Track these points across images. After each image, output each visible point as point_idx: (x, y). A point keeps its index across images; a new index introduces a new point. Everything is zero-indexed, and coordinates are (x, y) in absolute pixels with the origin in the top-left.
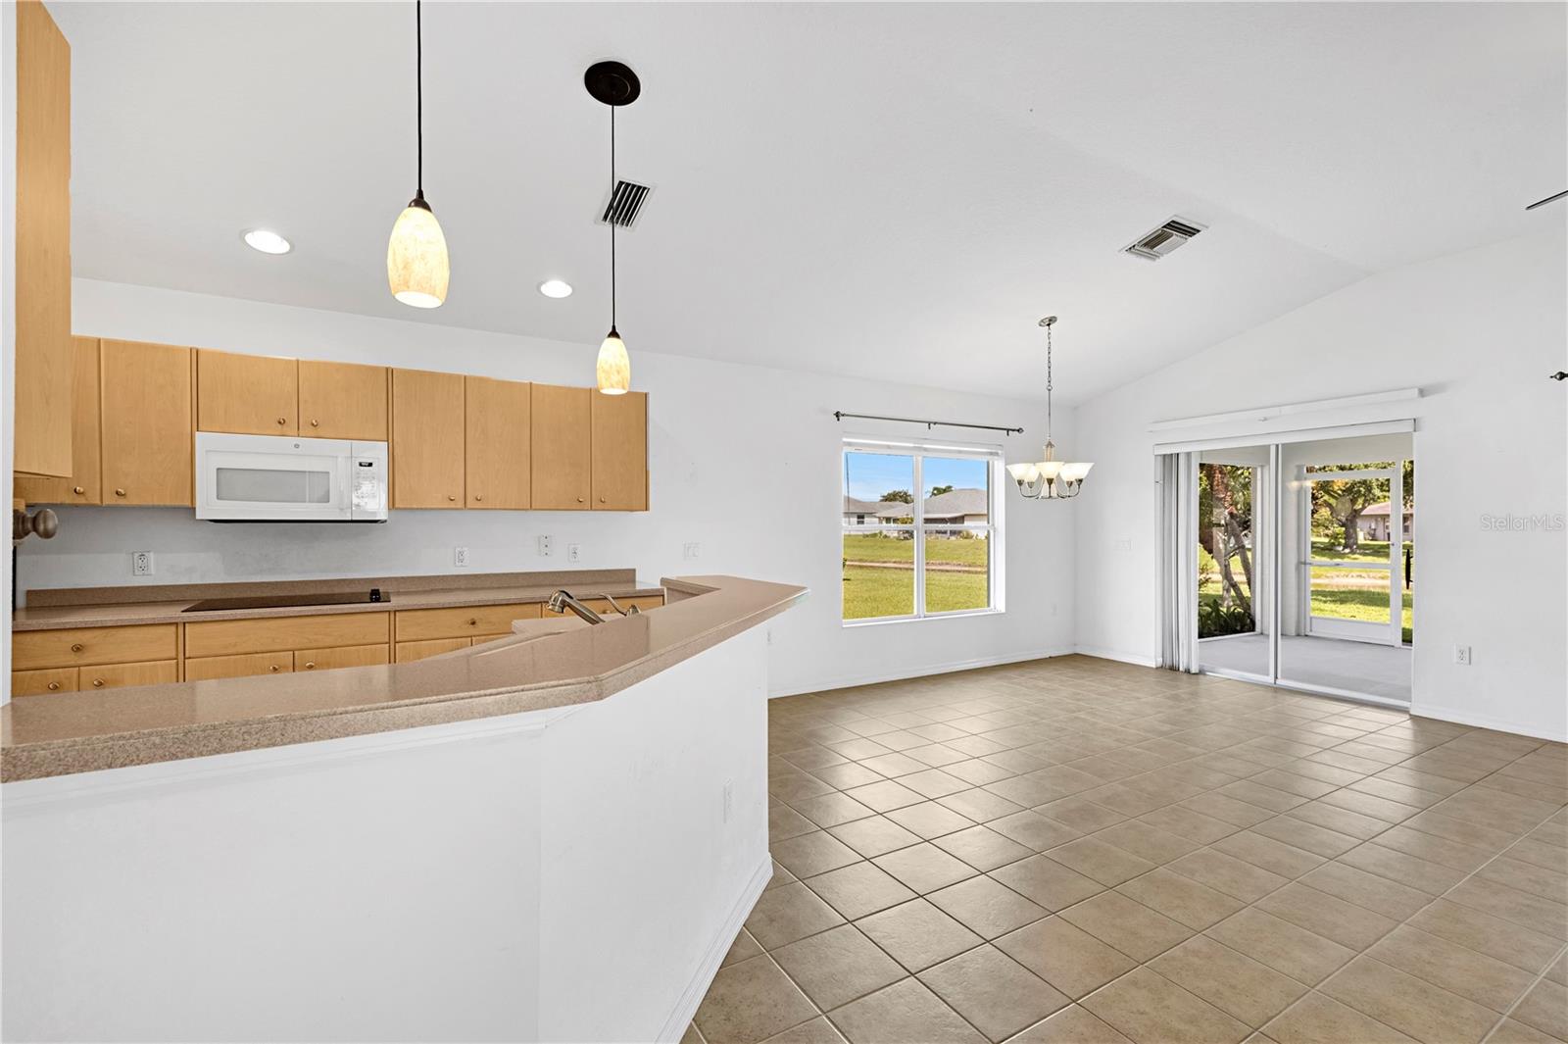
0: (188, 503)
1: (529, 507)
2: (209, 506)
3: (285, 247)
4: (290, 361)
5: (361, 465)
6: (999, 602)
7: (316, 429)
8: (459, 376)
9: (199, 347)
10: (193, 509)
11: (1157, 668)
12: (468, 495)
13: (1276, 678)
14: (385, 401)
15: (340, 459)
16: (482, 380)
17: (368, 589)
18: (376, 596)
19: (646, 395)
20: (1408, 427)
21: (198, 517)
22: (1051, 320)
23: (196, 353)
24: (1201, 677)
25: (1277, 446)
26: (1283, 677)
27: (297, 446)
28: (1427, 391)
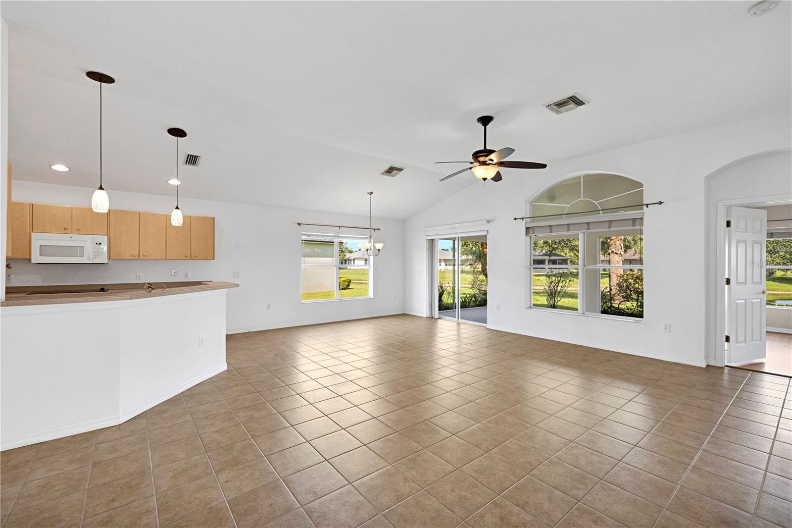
0: (28, 257)
1: (165, 258)
2: (36, 258)
3: (67, 169)
4: (69, 208)
5: (96, 244)
6: (371, 294)
7: (79, 231)
8: (137, 212)
9: (33, 203)
10: (30, 260)
11: (427, 318)
12: (140, 254)
13: (458, 318)
14: (106, 219)
15: (88, 242)
16: (146, 213)
17: (100, 288)
18: (103, 290)
19: (214, 218)
20: (485, 233)
21: (32, 262)
23: (32, 206)
24: (439, 320)
25: (458, 237)
26: (461, 318)
27: (71, 237)
28: (488, 222)
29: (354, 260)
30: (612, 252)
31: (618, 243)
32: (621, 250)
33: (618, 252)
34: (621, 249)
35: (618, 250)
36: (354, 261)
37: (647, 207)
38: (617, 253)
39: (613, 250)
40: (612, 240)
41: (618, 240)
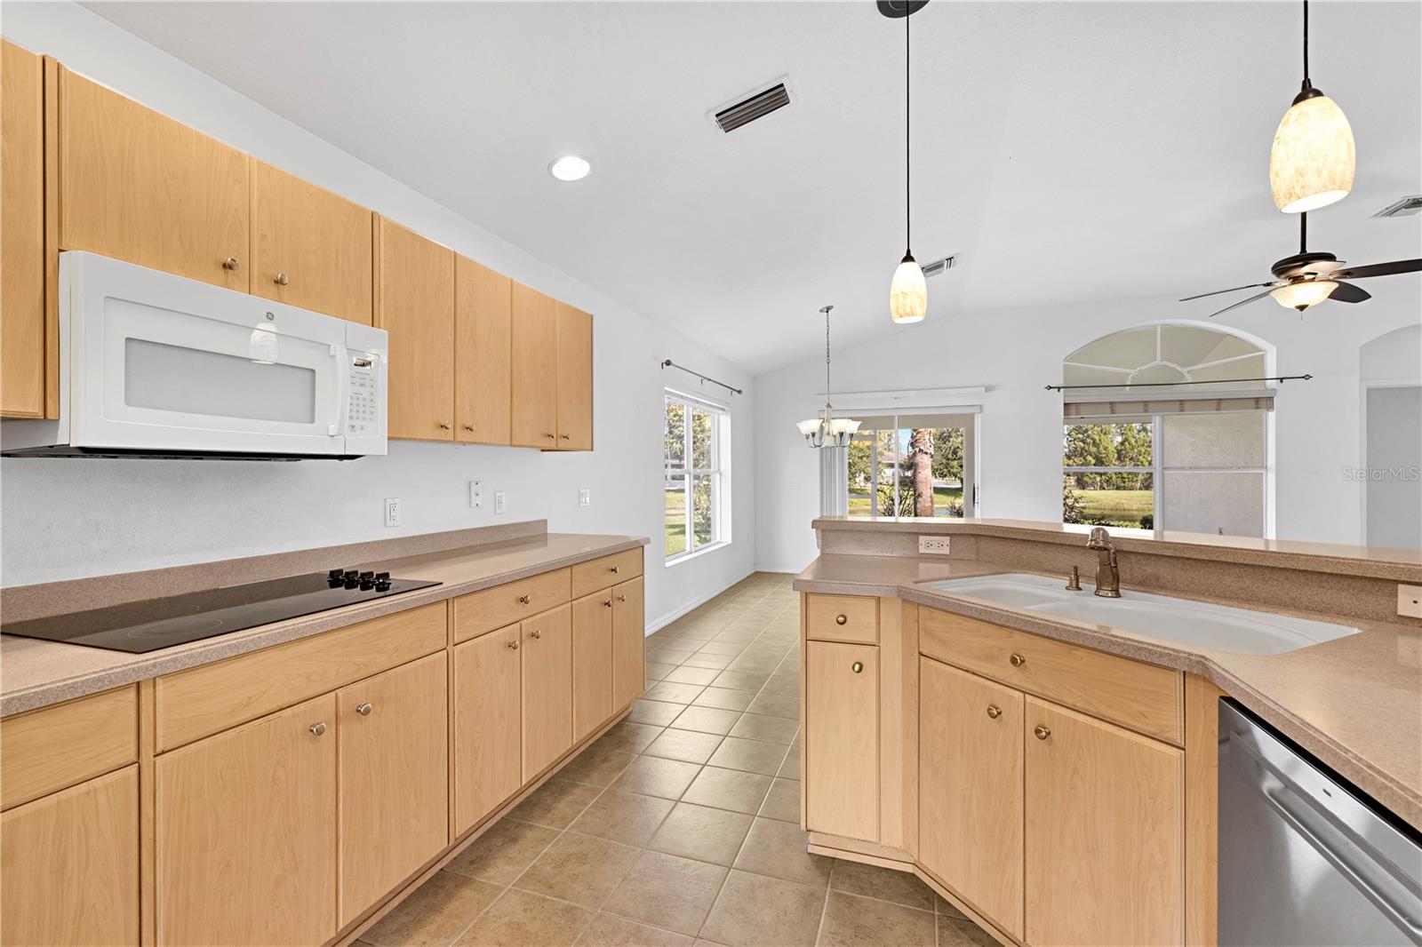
6: (725, 536)
7: (279, 290)
12: (457, 422)
16: (471, 263)
22: (828, 309)
28: (988, 389)
37: (1281, 382)
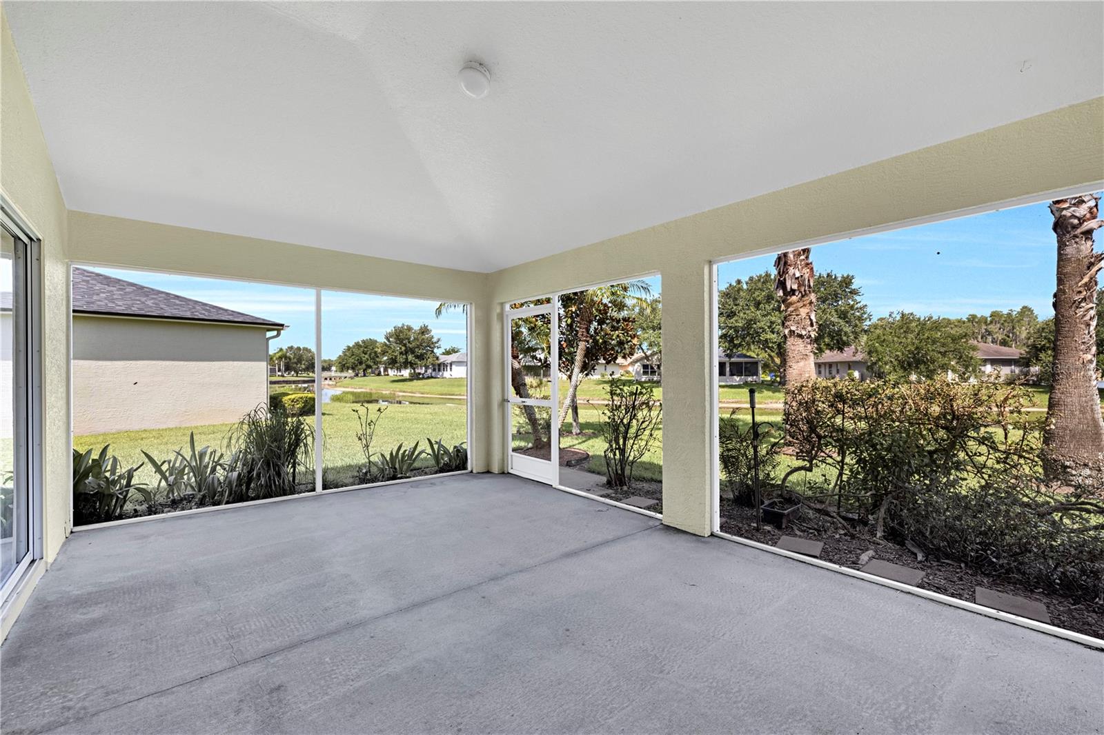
29: (451, 364)
30: (792, 332)
31: (803, 312)
32: (810, 328)
33: (804, 333)
34: (812, 325)
35: (804, 328)
36: (451, 366)
38: (801, 336)
39: (793, 328)
40: (791, 304)
41: (804, 305)
